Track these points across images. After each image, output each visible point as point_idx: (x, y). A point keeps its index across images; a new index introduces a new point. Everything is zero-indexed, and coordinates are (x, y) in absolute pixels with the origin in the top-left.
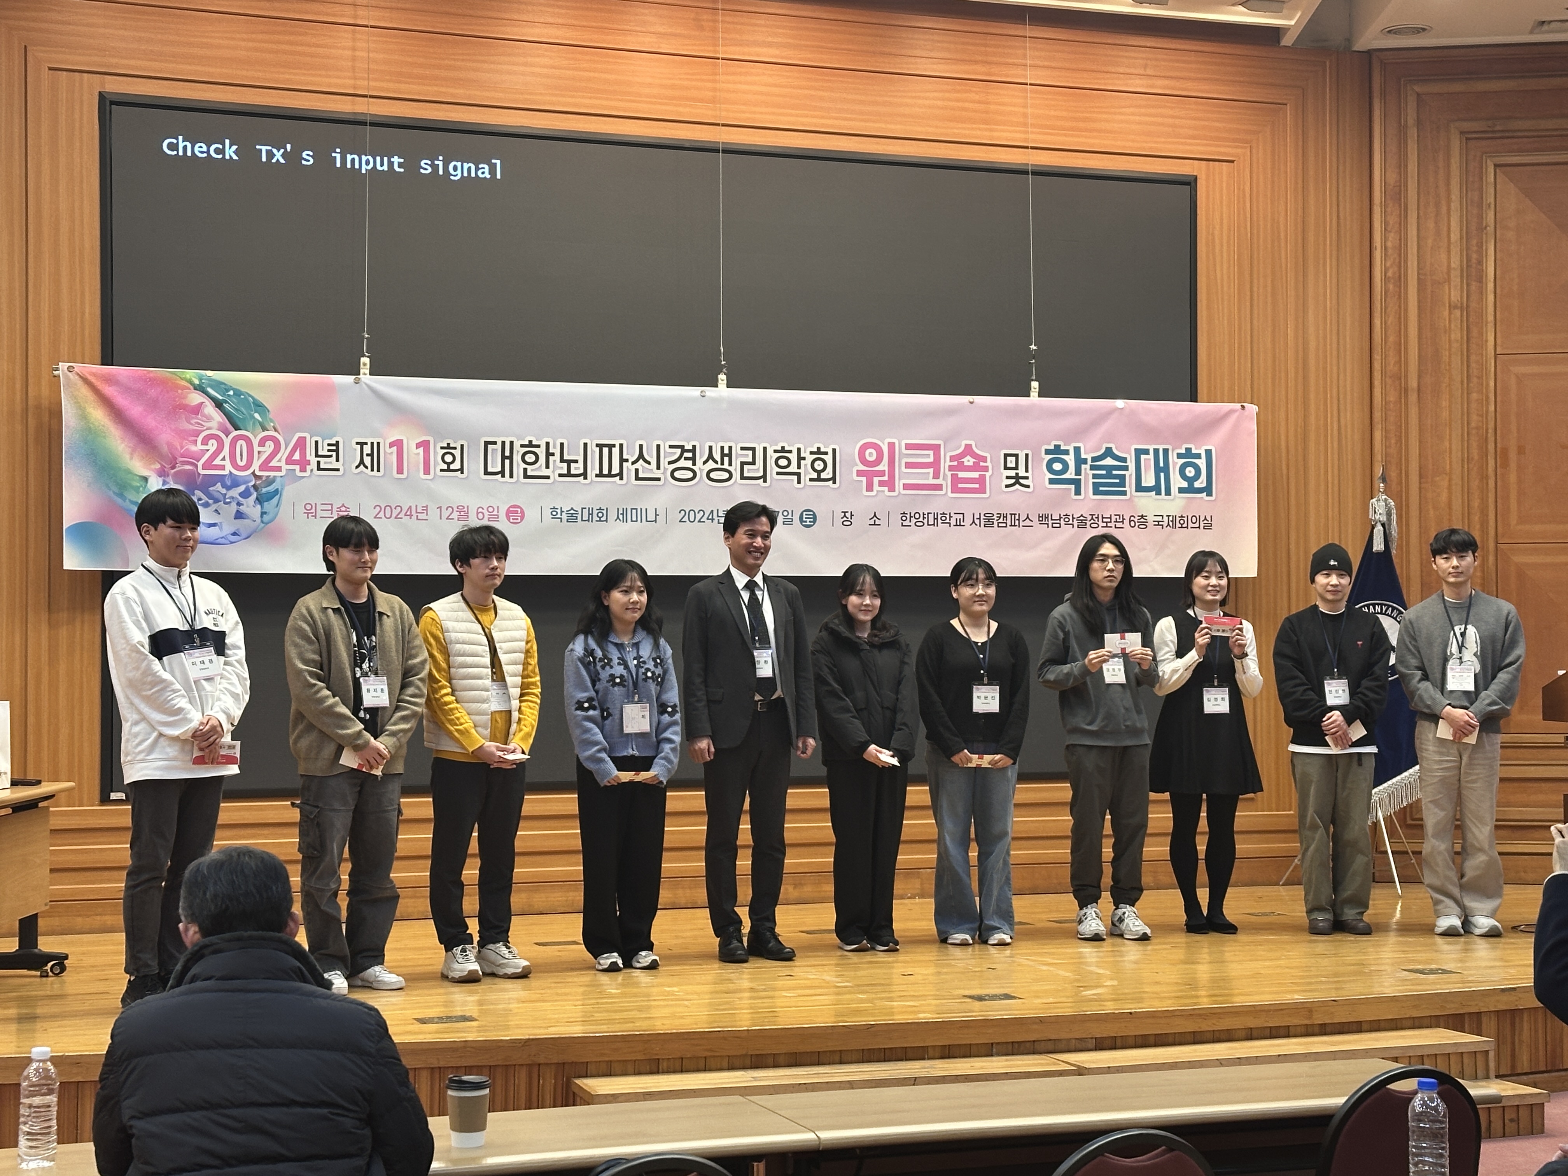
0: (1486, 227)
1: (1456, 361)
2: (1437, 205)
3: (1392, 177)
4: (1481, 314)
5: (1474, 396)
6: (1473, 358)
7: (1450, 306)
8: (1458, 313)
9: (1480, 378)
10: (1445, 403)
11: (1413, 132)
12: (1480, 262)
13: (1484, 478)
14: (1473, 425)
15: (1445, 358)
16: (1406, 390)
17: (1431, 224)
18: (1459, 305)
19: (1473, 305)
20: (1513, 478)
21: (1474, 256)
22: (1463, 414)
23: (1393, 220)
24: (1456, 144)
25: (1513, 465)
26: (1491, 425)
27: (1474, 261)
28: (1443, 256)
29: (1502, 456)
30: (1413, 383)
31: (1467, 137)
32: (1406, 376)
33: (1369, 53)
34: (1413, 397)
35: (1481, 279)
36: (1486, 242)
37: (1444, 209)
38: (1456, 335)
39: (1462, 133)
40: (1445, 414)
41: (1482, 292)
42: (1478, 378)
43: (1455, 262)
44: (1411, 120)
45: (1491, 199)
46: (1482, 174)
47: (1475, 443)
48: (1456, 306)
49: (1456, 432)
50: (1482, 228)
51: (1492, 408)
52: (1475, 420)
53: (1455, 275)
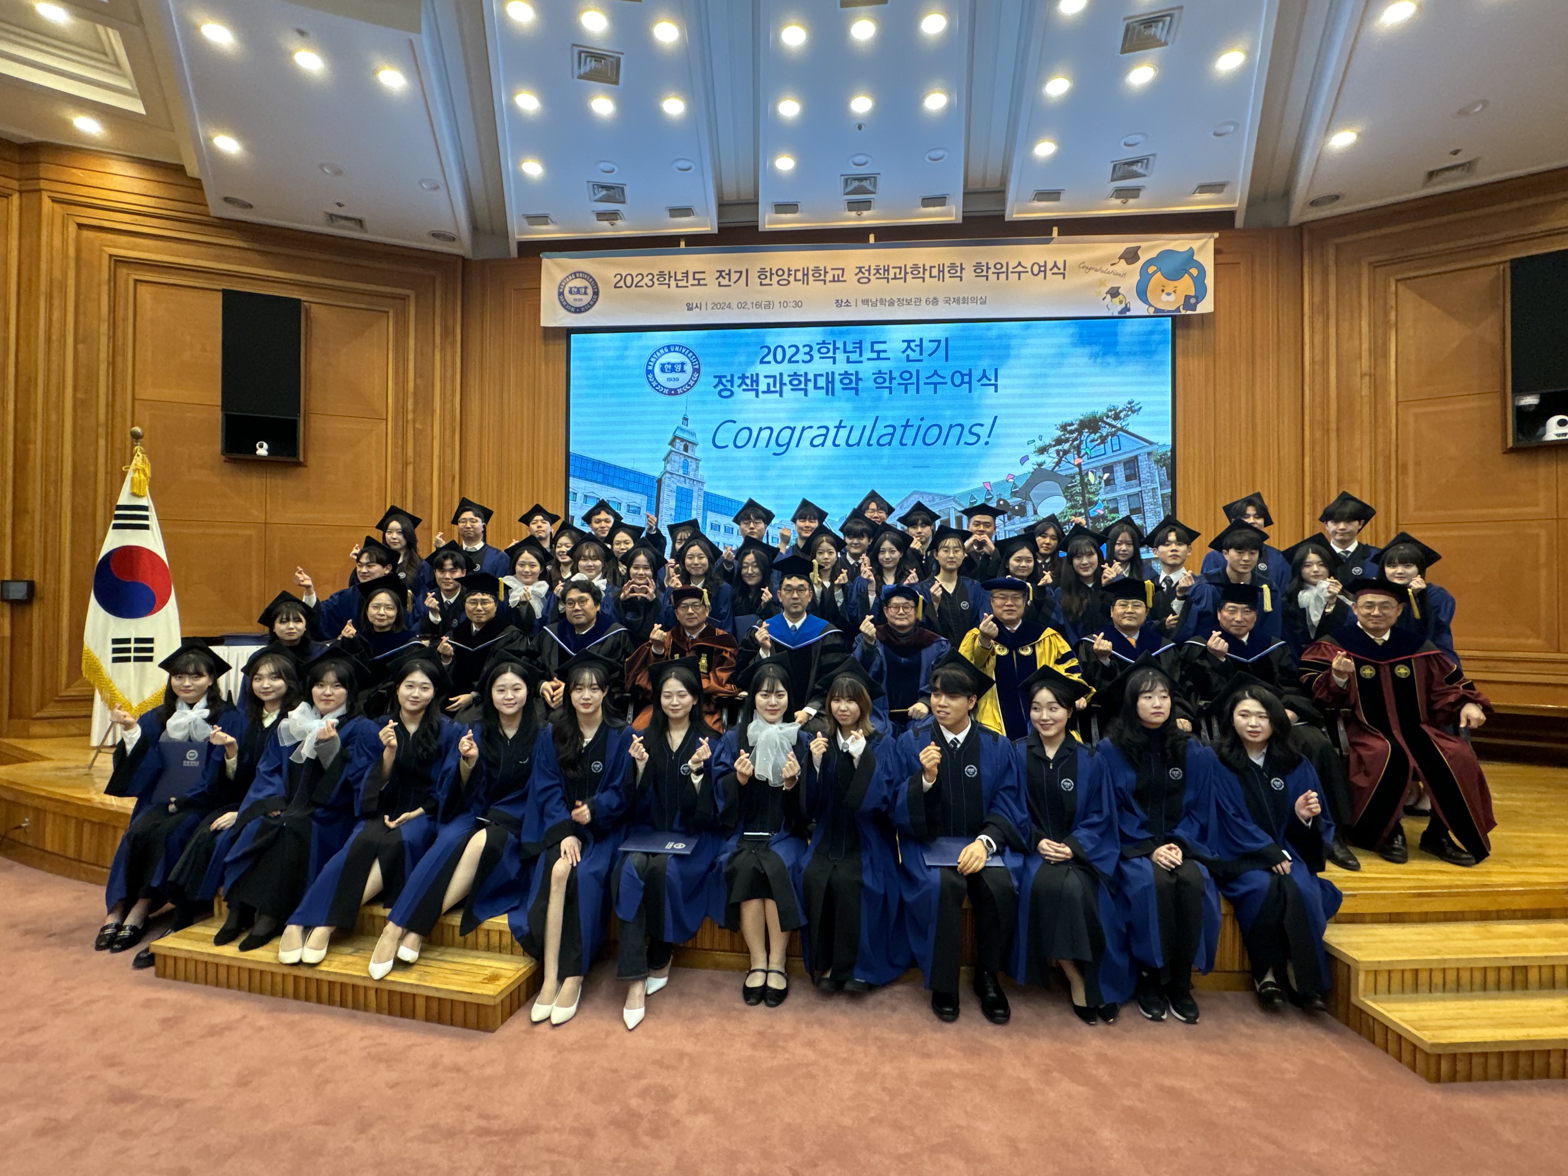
0: (1389, 321)
1: (1366, 409)
2: (1351, 312)
3: (1317, 299)
4: (1386, 378)
5: (1380, 430)
6: (1379, 406)
7: (1361, 374)
8: (1367, 378)
9: (1385, 419)
10: (1358, 437)
11: (1333, 269)
12: (1384, 346)
13: (1388, 483)
14: (1379, 449)
15: (1358, 407)
16: (1328, 430)
17: (1346, 325)
18: (1368, 373)
19: (1379, 372)
20: (1410, 480)
21: (1380, 342)
22: (1371, 443)
23: (1319, 325)
24: (1365, 271)
25: (1411, 473)
26: (1393, 448)
27: (1380, 344)
28: (1357, 343)
29: (1402, 469)
30: (1333, 426)
31: (1374, 266)
32: (1328, 422)
33: (1301, 227)
34: (1333, 435)
35: (1386, 354)
36: (1389, 330)
37: (1356, 314)
38: (1365, 392)
39: (1370, 264)
40: (1358, 443)
41: (1387, 364)
42: (1383, 418)
43: (1365, 346)
44: (1332, 263)
45: (1393, 303)
46: (1386, 286)
47: (1380, 460)
48: (1366, 374)
49: (1366, 454)
50: (1387, 323)
51: (1394, 436)
52: (1381, 446)
53: (1365, 354)
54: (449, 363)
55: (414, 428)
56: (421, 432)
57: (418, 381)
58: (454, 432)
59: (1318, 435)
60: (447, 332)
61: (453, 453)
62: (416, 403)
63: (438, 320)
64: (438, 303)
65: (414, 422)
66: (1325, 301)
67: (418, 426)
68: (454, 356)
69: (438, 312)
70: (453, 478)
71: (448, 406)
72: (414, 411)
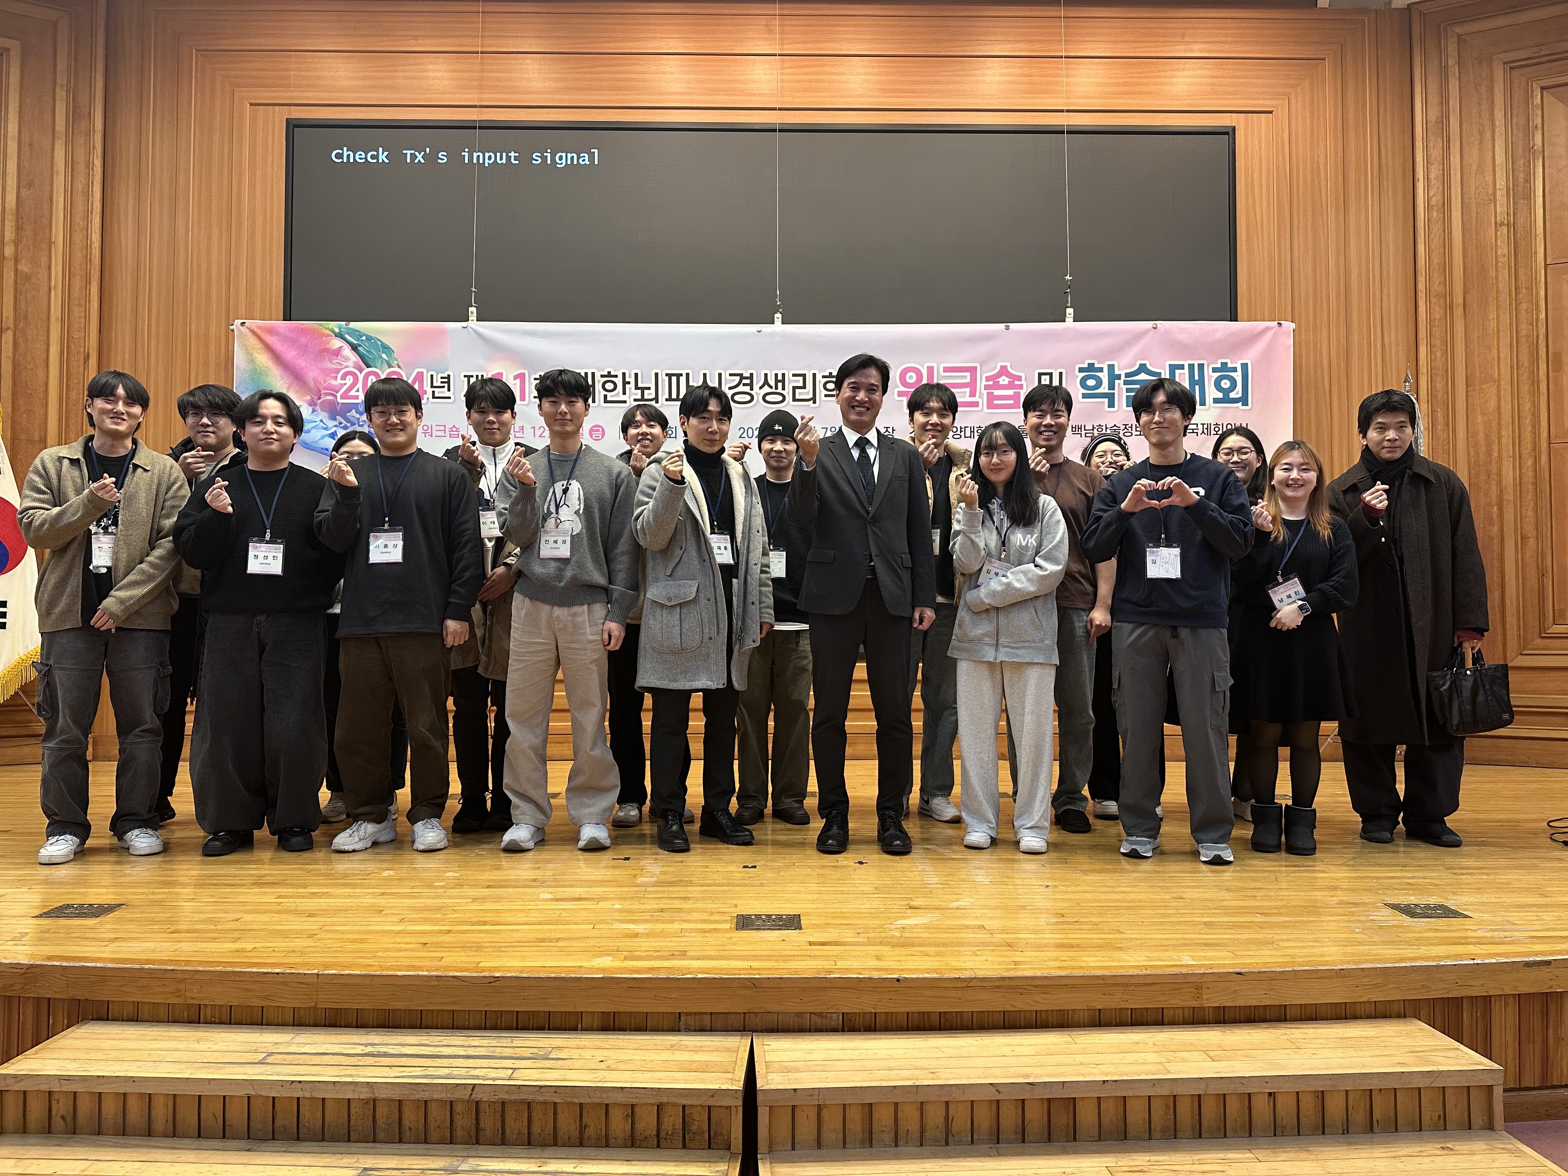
0: (1533, 147)
1: (1504, 275)
2: (1481, 133)
3: (1433, 115)
4: (1530, 230)
5: (1524, 306)
6: (1521, 271)
7: (1496, 223)
8: (1505, 229)
9: (1530, 290)
10: (1493, 315)
11: (1454, 70)
12: (1527, 181)
13: (1535, 382)
14: (1523, 332)
15: (1492, 273)
16: (1451, 307)
17: (1475, 151)
18: (1506, 222)
19: (1521, 220)
21: (1521, 176)
22: (1511, 324)
23: (1435, 153)
24: (1499, 73)
26: (1542, 332)
27: (1521, 180)
28: (1489, 178)
29: (1555, 360)
30: (1459, 299)
31: (1511, 66)
32: (1451, 294)
33: (1408, 9)
34: (1459, 312)
35: (1529, 196)
36: (1534, 159)
37: (1488, 136)
38: (1503, 250)
39: (1504, 63)
40: (1493, 325)
41: (1531, 209)
42: (1527, 289)
43: (1501, 183)
44: (1452, 62)
45: (1539, 121)
46: (1528, 98)
47: (1524, 350)
48: (1502, 224)
49: (1505, 341)
50: (1529, 149)
51: (1543, 315)
52: (1524, 329)
53: (1501, 195)
54: (81, 167)
55: (16, 271)
56: (28, 277)
57: (24, 192)
58: (88, 282)
59: (1438, 313)
60: (76, 115)
61: (87, 317)
62: (19, 229)
63: (61, 94)
64: (61, 67)
65: (16, 260)
66: (1443, 119)
67: (23, 267)
68: (89, 154)
69: (61, 79)
70: (87, 358)
71: (78, 237)
72: (17, 243)
